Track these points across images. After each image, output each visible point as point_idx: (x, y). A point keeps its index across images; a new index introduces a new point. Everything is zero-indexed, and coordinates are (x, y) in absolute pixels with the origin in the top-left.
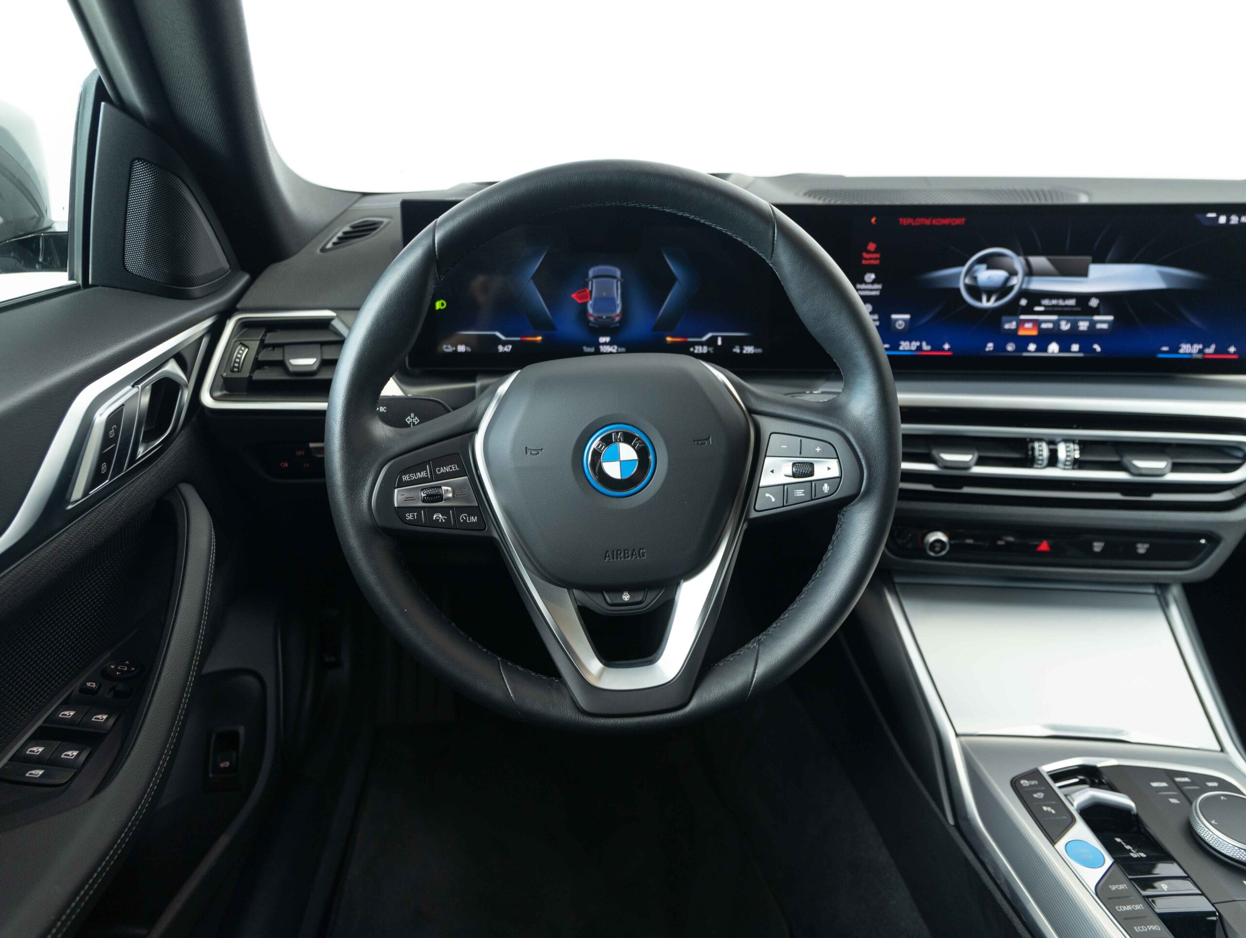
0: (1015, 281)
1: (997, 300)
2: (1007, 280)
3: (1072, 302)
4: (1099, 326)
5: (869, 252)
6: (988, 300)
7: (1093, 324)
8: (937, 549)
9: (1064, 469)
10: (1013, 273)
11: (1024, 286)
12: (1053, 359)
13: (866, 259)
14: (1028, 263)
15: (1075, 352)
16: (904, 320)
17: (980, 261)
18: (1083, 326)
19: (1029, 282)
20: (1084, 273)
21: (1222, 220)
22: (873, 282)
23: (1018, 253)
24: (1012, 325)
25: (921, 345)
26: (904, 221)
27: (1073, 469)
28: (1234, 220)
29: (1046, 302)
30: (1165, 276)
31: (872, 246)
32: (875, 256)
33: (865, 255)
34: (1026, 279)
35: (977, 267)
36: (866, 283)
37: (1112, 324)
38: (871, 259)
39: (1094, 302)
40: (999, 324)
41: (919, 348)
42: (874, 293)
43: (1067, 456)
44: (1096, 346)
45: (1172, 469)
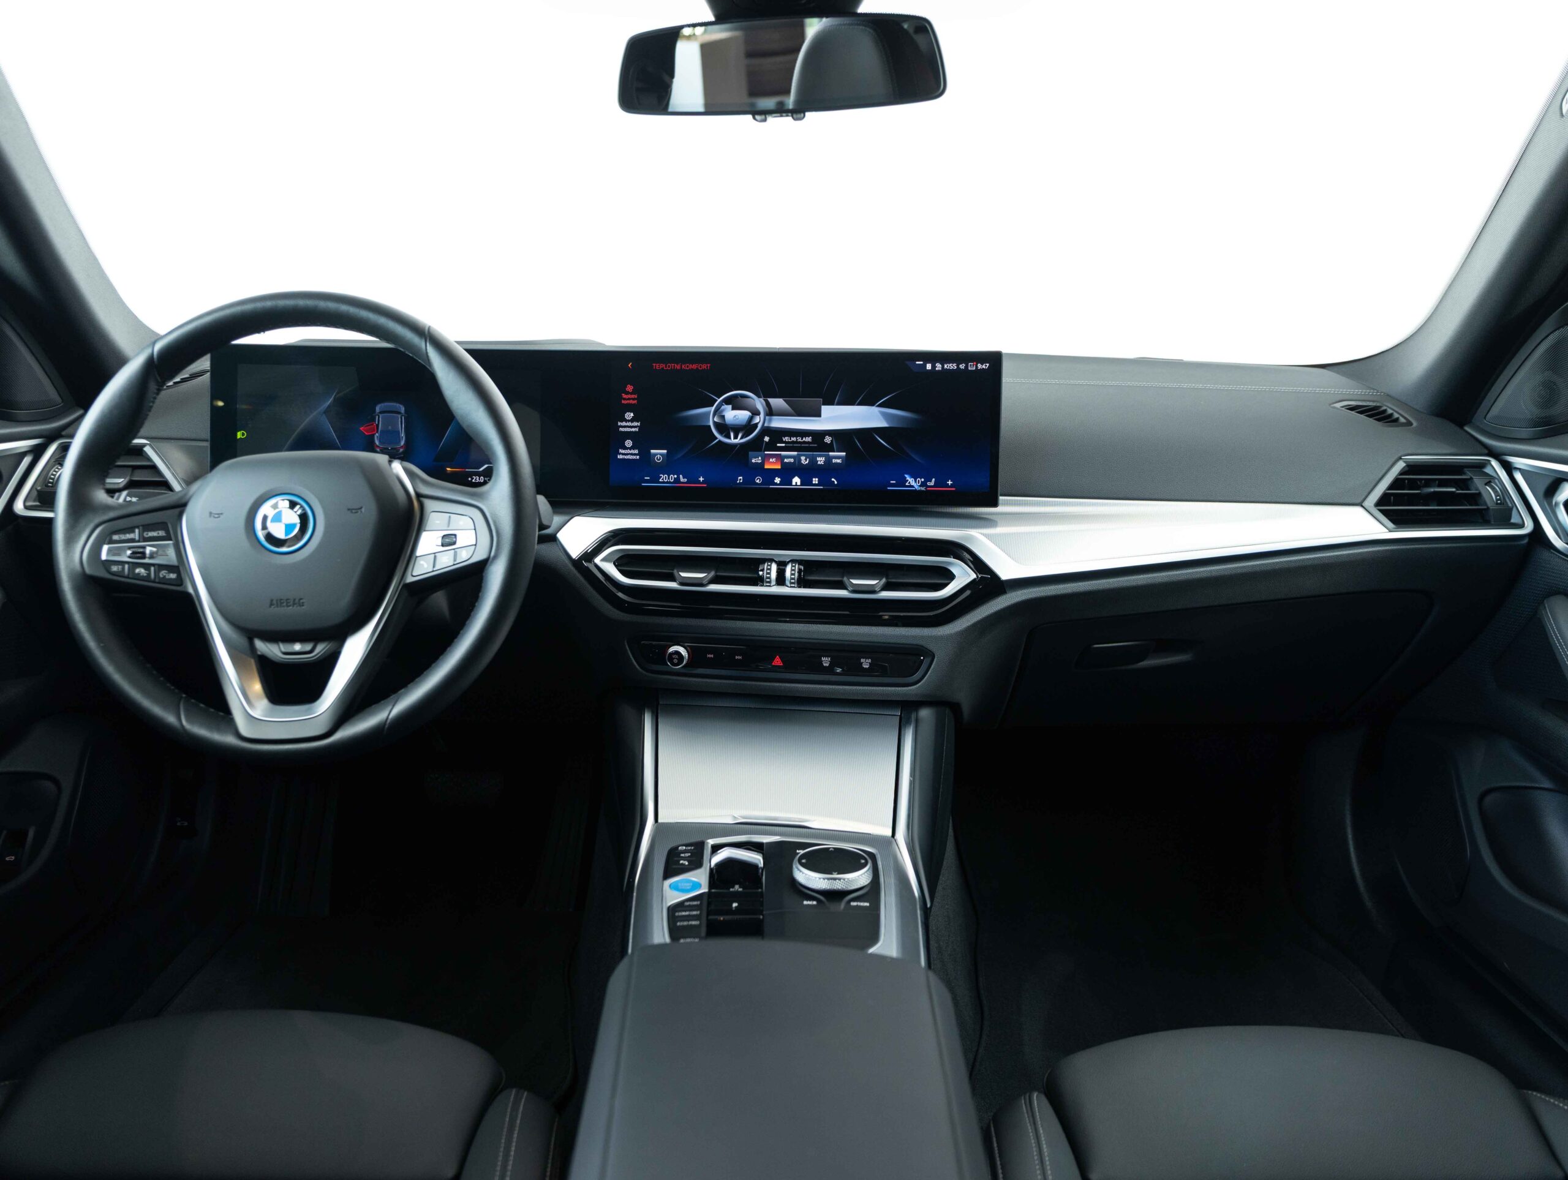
0: (757, 420)
1: (741, 438)
2: (751, 419)
3: (809, 439)
4: (834, 461)
5: (627, 393)
6: (736, 437)
7: (829, 460)
8: (675, 661)
9: (791, 587)
10: (755, 413)
11: (766, 425)
12: (796, 491)
13: (625, 399)
14: (768, 404)
15: (815, 485)
16: (661, 454)
17: (727, 401)
18: (821, 460)
19: (770, 421)
20: (818, 414)
21: (929, 367)
22: (632, 420)
23: (759, 397)
24: (759, 460)
25: (678, 478)
26: (657, 366)
27: (800, 587)
28: (939, 367)
29: (786, 439)
30: (886, 416)
31: (630, 388)
32: (633, 396)
33: (624, 396)
34: (767, 418)
35: (725, 407)
36: (627, 421)
37: (846, 459)
38: (629, 399)
39: (828, 440)
40: (747, 460)
41: (677, 480)
42: (633, 430)
43: (792, 574)
44: (833, 479)
45: (886, 588)
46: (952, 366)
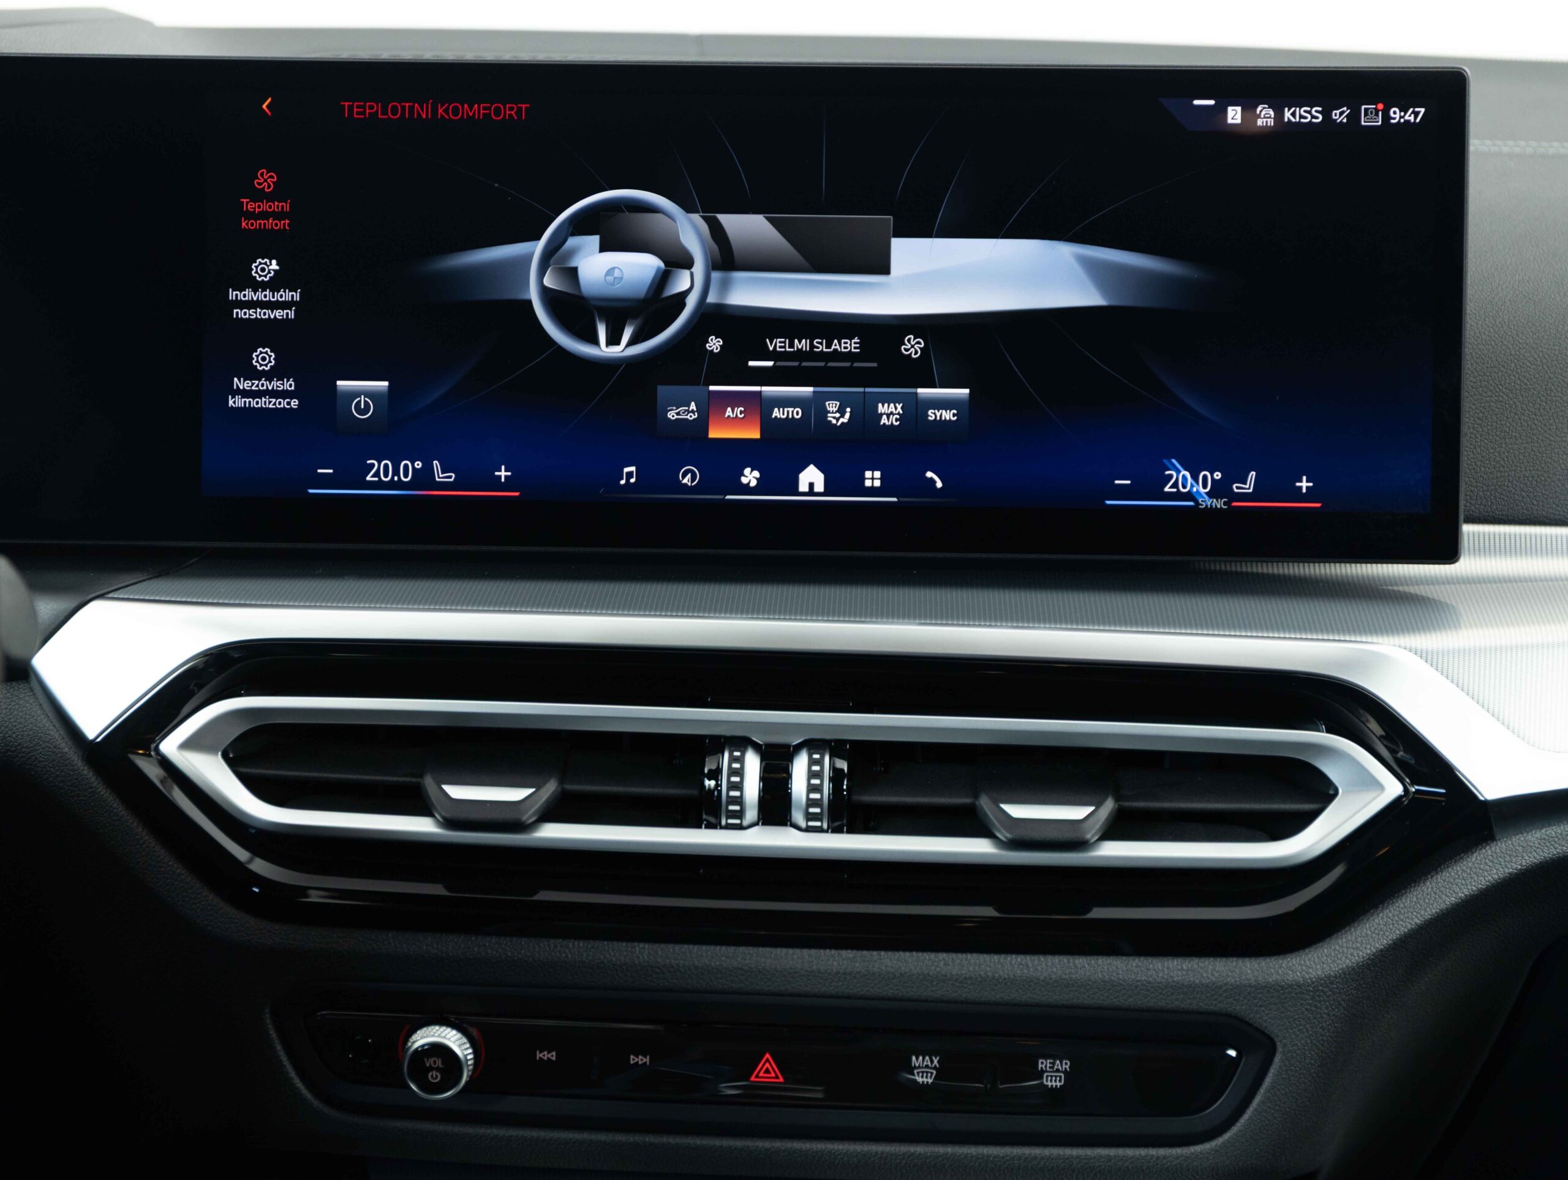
0: (682, 282)
1: (632, 342)
2: (663, 279)
3: (850, 345)
4: (932, 415)
5: (258, 196)
6: (614, 340)
7: (915, 410)
8: (434, 1077)
9: (809, 829)
10: (675, 260)
11: (711, 299)
12: (811, 510)
13: (251, 216)
14: (717, 232)
15: (872, 491)
16: (370, 394)
17: (581, 225)
18: (890, 413)
19: (725, 286)
20: (882, 267)
21: (1234, 115)
22: (274, 284)
23: (688, 208)
24: (690, 412)
25: (428, 469)
26: (355, 109)
27: (837, 830)
28: (1265, 117)
29: (777, 344)
30: (1097, 272)
31: (266, 180)
32: (276, 206)
33: (249, 205)
34: (716, 275)
35: (572, 242)
36: (256, 286)
37: (968, 409)
38: (264, 215)
39: (913, 347)
40: (652, 411)
41: (424, 478)
42: (279, 314)
43: (812, 789)
44: (929, 474)
45: (1115, 830)
46: (1308, 115)
